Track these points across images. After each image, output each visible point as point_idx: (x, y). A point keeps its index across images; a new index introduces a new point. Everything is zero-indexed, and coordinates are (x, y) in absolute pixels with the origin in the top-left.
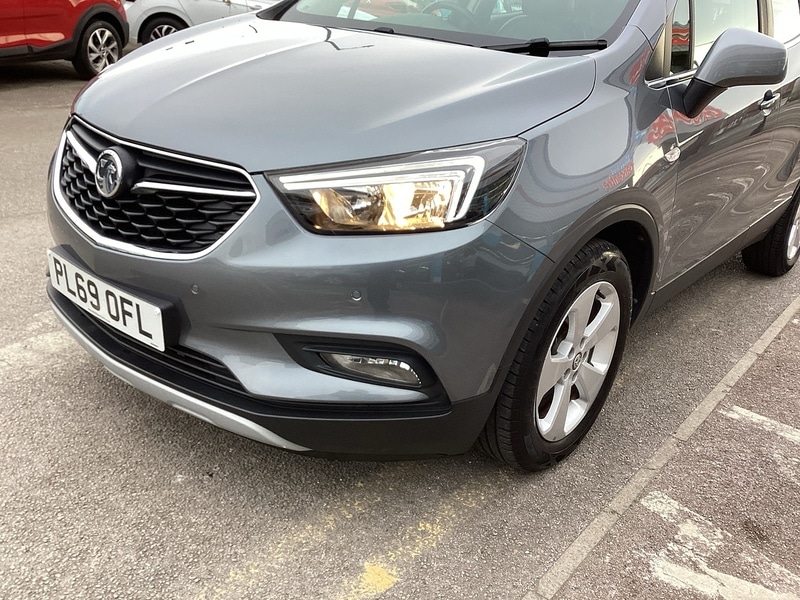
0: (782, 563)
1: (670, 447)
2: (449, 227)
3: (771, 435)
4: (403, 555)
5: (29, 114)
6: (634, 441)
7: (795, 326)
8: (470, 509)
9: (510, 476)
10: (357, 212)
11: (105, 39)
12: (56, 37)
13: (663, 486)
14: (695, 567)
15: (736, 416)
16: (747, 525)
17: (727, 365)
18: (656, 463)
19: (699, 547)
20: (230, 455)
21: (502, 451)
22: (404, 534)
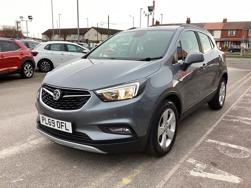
0: (221, 169)
1: (193, 149)
2: (133, 98)
3: (218, 145)
4: (131, 176)
5: (10, 89)
6: (184, 149)
7: (223, 120)
8: (146, 166)
9: (155, 158)
10: (112, 97)
11: (29, 67)
12: (16, 68)
13: (191, 157)
14: (200, 172)
15: (209, 141)
16: (212, 163)
17: (206, 131)
18: (190, 153)
19: (201, 168)
20: (86, 161)
21: (152, 151)
22: (131, 172)
